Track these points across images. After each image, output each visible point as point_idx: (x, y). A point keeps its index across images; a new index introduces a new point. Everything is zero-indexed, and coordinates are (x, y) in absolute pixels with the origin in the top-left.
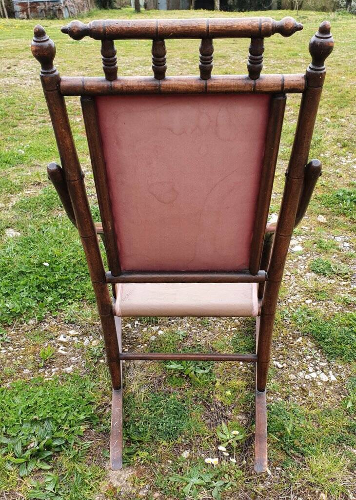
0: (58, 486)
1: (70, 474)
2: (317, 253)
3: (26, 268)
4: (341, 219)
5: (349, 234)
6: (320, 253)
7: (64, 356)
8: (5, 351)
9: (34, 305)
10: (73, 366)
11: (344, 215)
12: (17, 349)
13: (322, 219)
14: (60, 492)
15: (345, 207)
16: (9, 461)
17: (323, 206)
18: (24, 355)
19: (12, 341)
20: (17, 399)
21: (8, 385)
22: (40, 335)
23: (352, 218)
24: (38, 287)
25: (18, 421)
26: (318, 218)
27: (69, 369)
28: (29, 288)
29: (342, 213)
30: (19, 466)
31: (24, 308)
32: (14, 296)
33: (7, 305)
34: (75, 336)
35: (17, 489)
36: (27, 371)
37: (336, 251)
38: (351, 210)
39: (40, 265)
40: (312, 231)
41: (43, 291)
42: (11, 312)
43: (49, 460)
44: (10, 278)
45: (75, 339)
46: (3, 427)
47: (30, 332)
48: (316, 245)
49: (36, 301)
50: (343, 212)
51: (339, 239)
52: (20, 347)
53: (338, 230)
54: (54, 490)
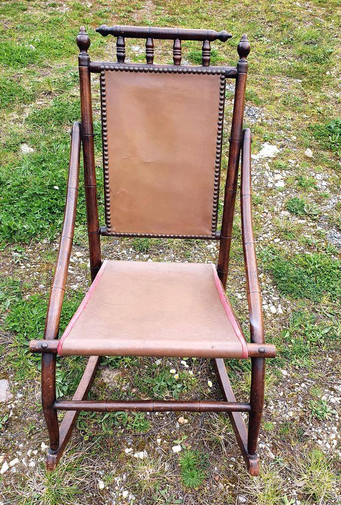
0: (65, 380)
1: (73, 371)
2: (295, 190)
3: (40, 190)
4: (327, 154)
5: (330, 172)
6: (299, 191)
7: (72, 275)
8: (24, 267)
9: (47, 226)
10: (78, 284)
11: (331, 150)
12: (34, 266)
13: (309, 153)
14: (66, 384)
15: (333, 142)
16: (30, 359)
17: (313, 137)
18: (39, 272)
19: (29, 258)
20: (35, 311)
21: (27, 297)
22: (52, 254)
23: (336, 154)
24: (50, 209)
25: (35, 329)
26: (306, 152)
27: (75, 287)
28: (43, 210)
29: (329, 147)
30: (37, 362)
31: (38, 229)
32: (30, 216)
33: (24, 226)
34: (80, 257)
35: (36, 379)
36: (42, 286)
37: (314, 189)
38: (337, 145)
39: (51, 187)
40: (298, 166)
41: (54, 213)
42: (28, 233)
43: (59, 360)
44: (26, 199)
45: (80, 259)
46: (24, 332)
47: (44, 251)
48: (297, 181)
49: (48, 223)
50: (331, 146)
51: (319, 177)
52: (36, 263)
53: (320, 167)
54: (62, 381)
